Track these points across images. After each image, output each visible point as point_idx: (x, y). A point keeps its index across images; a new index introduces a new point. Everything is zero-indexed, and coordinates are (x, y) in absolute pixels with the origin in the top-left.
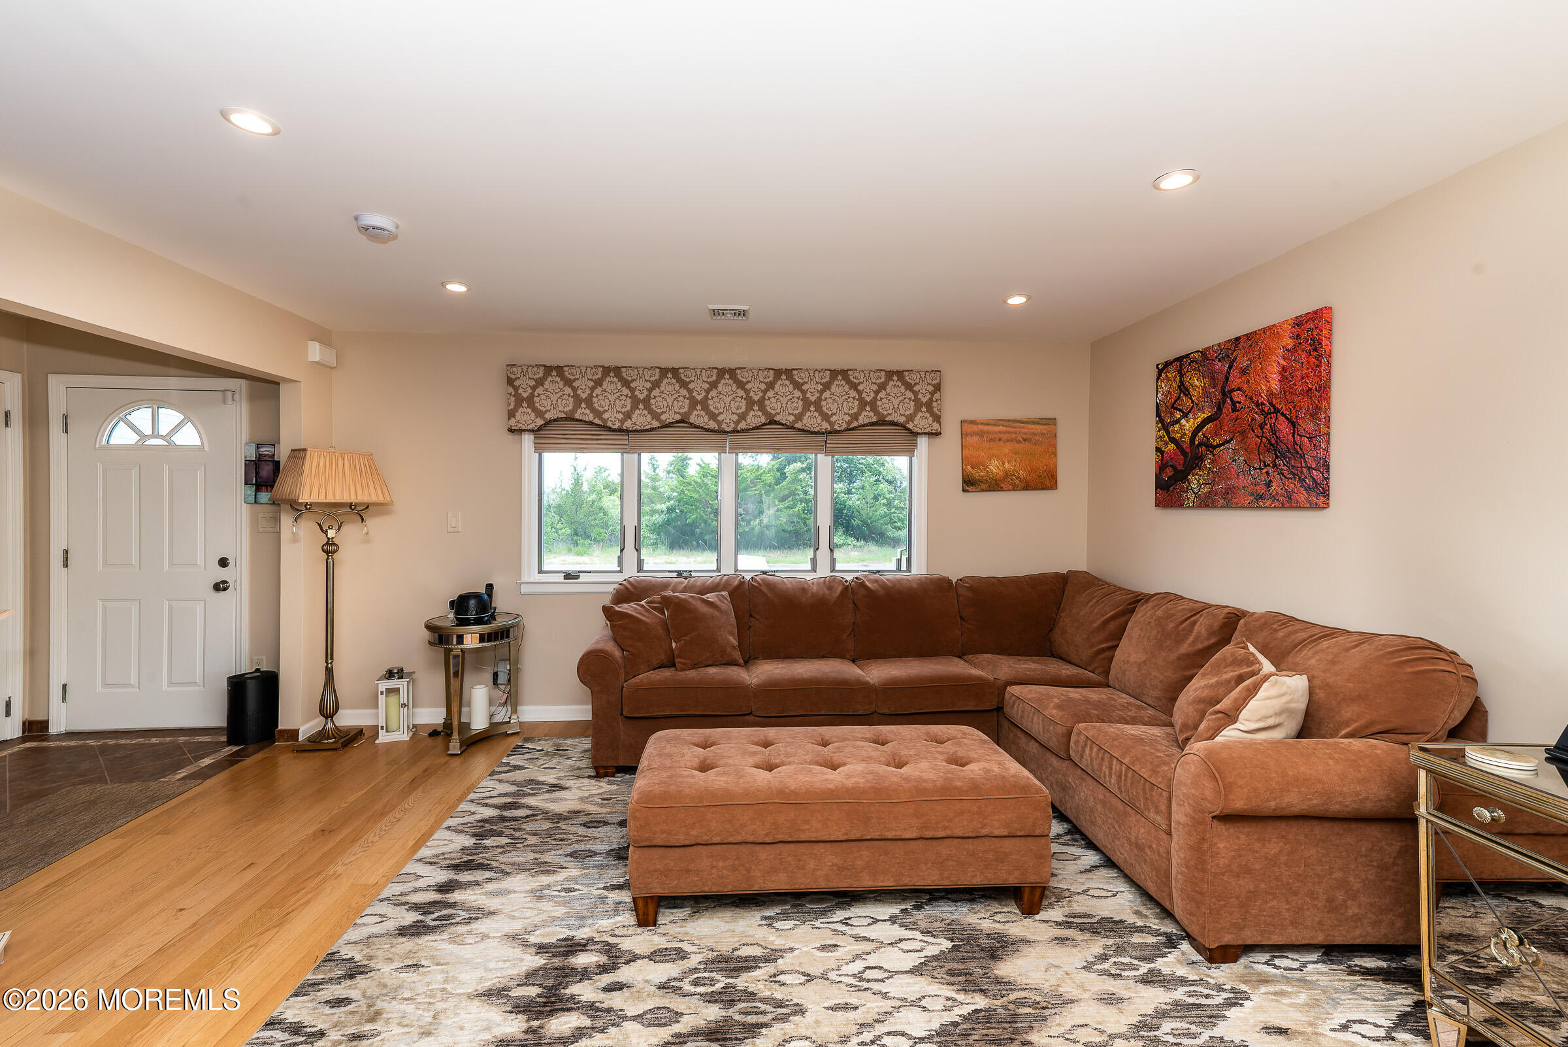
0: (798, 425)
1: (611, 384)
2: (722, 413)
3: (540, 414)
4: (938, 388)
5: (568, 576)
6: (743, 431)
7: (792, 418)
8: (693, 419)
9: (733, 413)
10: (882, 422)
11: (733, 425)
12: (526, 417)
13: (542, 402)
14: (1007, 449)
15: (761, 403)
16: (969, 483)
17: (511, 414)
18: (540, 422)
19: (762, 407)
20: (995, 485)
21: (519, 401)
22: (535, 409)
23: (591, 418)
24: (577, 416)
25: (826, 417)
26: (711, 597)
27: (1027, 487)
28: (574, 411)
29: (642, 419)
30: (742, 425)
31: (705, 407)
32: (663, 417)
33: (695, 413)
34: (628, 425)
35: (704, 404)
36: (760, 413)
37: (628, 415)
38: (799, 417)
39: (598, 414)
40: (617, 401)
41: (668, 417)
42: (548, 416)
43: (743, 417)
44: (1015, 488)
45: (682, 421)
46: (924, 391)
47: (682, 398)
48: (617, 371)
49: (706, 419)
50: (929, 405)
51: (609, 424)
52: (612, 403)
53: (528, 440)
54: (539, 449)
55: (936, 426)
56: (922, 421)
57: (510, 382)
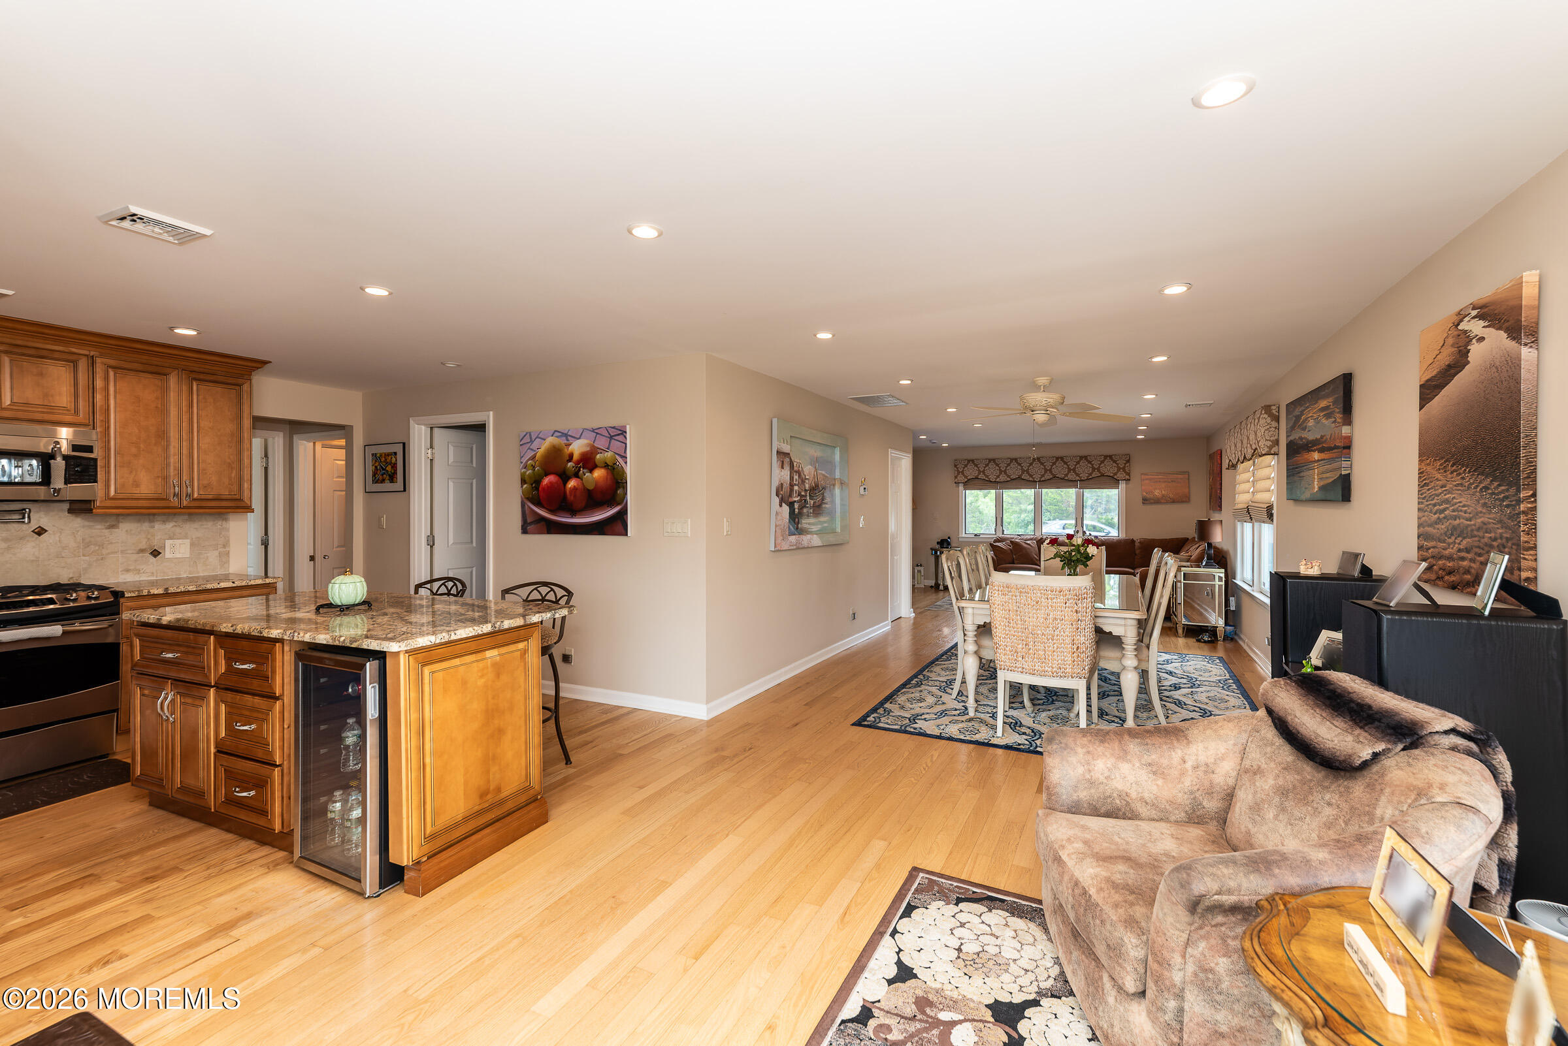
0: (1065, 478)
1: (992, 465)
2: (1035, 475)
3: (966, 477)
4: (1128, 461)
5: (976, 535)
6: (1043, 481)
7: (1063, 476)
8: (1023, 477)
9: (1039, 475)
10: (1103, 475)
11: (1039, 479)
12: (961, 478)
13: (967, 473)
14: (1163, 485)
15: (1050, 471)
16: (1145, 501)
17: (956, 477)
18: (966, 480)
19: (1051, 472)
20: (1157, 501)
21: (959, 472)
22: (964, 475)
23: (984, 478)
24: (979, 478)
25: (1078, 475)
26: (1028, 542)
27: (1173, 501)
28: (978, 476)
29: (1003, 478)
30: (1043, 479)
32: (1011, 477)
33: (1024, 475)
34: (998, 480)
35: (1028, 471)
36: (1050, 474)
37: (998, 477)
38: (1066, 475)
39: (987, 476)
40: (994, 471)
41: (1013, 477)
42: (969, 478)
43: (1043, 476)
44: (1167, 502)
45: (1019, 478)
46: (1121, 463)
47: (1019, 470)
48: (994, 460)
50: (1124, 469)
51: (991, 480)
52: (992, 472)
53: (961, 487)
54: (965, 489)
55: (1127, 477)
56: (1120, 475)
57: (955, 466)
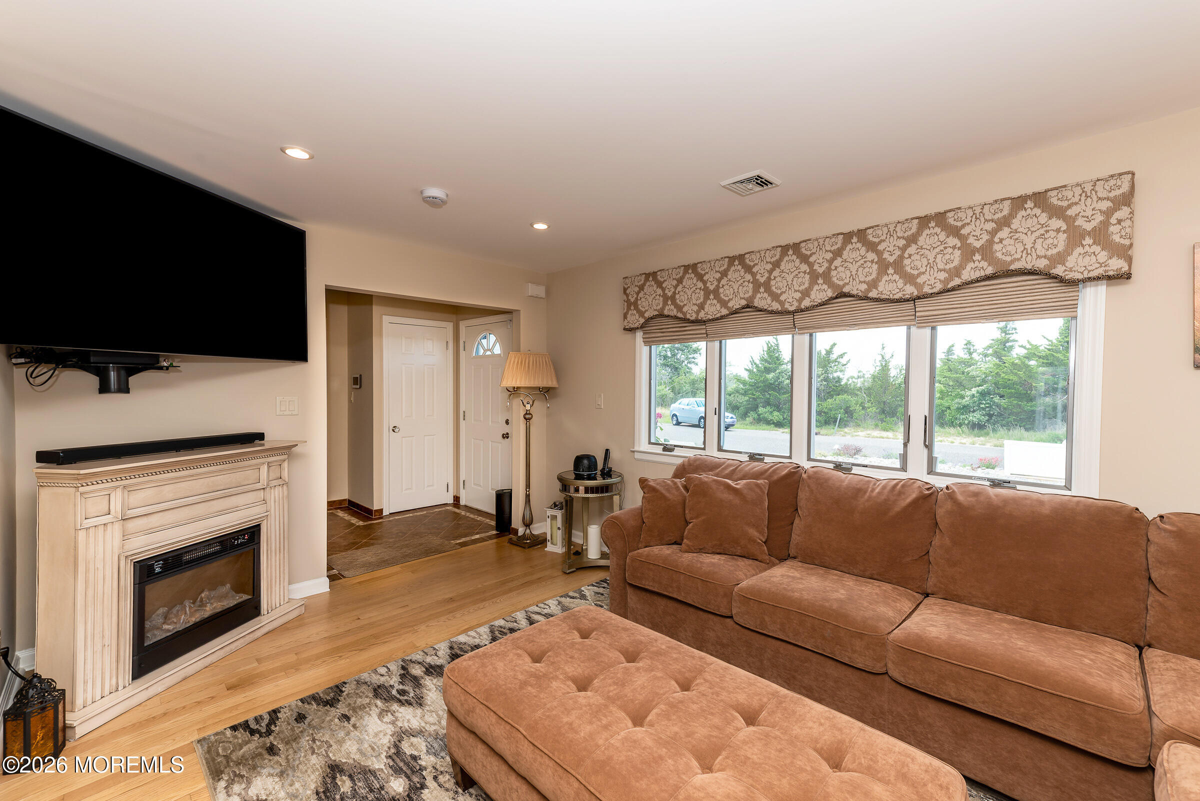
0: (873, 294)
1: (689, 280)
2: (785, 292)
3: (641, 314)
6: (807, 309)
7: (864, 287)
8: (757, 303)
9: (796, 291)
10: (1003, 273)
11: (796, 304)
12: (633, 318)
13: (643, 304)
15: (827, 275)
17: (625, 316)
18: (642, 321)
19: (828, 279)
21: (630, 305)
22: (638, 311)
23: (674, 312)
24: (666, 312)
25: (910, 279)
28: (663, 309)
29: (713, 309)
30: (806, 303)
31: (768, 289)
32: (730, 305)
33: (759, 296)
34: (702, 315)
35: (767, 285)
36: (825, 287)
37: (701, 307)
38: (873, 284)
39: (680, 308)
40: (693, 294)
41: (735, 304)
42: (647, 315)
43: (806, 293)
45: (748, 306)
46: (1089, 212)
47: (746, 283)
48: (694, 267)
49: (769, 300)
50: (1101, 233)
51: (688, 316)
52: (689, 297)
53: (639, 336)
54: (648, 343)
55: (1118, 263)
56: (1085, 260)
57: (625, 291)
